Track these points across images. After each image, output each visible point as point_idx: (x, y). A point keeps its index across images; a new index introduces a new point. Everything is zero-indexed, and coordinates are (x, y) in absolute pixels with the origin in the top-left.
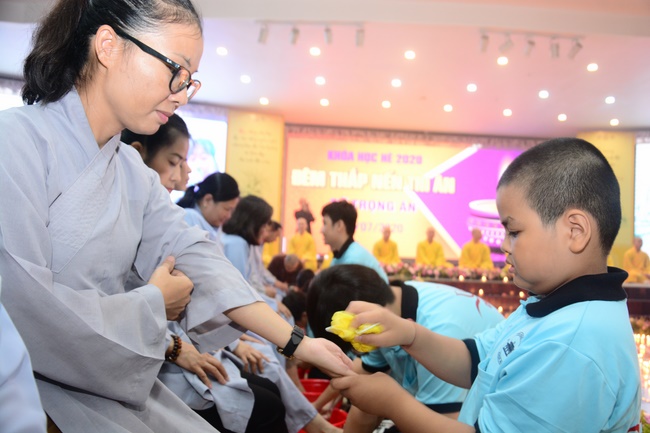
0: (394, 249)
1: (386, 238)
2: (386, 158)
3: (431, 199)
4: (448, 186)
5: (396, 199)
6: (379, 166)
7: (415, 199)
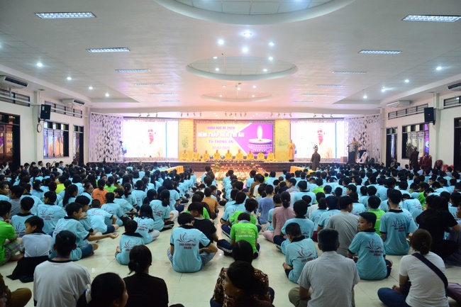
0: (219, 155)
2: (224, 128)
3: (238, 139)
4: (242, 135)
5: (228, 140)
6: (222, 130)
7: (233, 139)
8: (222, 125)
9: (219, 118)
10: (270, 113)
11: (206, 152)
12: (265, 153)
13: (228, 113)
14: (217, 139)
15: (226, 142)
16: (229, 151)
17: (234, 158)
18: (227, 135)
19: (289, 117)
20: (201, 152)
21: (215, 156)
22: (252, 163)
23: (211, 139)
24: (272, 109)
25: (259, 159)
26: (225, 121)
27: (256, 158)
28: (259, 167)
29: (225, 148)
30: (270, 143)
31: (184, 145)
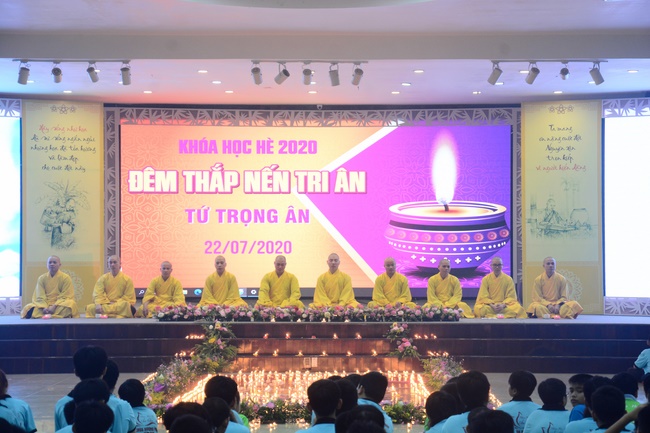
1: (221, 270)
2: (264, 147)
3: (330, 202)
5: (281, 205)
6: (255, 160)
7: (306, 203)
8: (254, 132)
9: (230, 96)
10: (487, 65)
11: (166, 271)
12: (463, 272)
13: (270, 70)
14: (227, 203)
15: (272, 216)
16: (280, 265)
17: (307, 296)
18: (280, 181)
19: (590, 86)
20: (138, 271)
21: (212, 288)
22: (396, 327)
23: (196, 202)
24: (501, 46)
25: (433, 304)
26: (267, 111)
27: (419, 296)
28: (431, 345)
29: (266, 246)
30: (497, 222)
31: (55, 235)
